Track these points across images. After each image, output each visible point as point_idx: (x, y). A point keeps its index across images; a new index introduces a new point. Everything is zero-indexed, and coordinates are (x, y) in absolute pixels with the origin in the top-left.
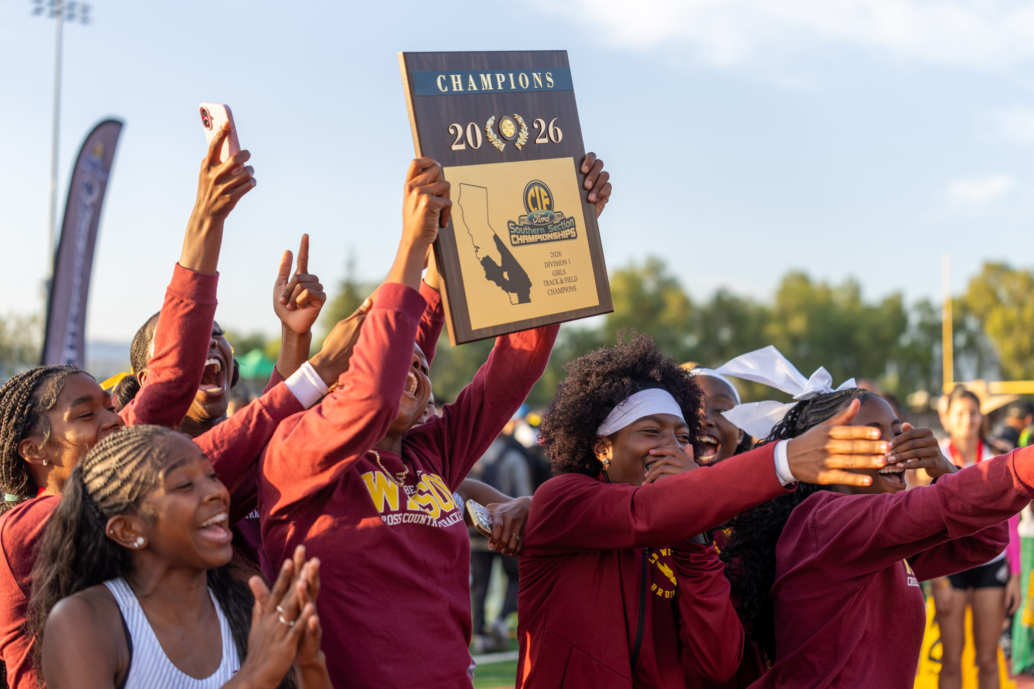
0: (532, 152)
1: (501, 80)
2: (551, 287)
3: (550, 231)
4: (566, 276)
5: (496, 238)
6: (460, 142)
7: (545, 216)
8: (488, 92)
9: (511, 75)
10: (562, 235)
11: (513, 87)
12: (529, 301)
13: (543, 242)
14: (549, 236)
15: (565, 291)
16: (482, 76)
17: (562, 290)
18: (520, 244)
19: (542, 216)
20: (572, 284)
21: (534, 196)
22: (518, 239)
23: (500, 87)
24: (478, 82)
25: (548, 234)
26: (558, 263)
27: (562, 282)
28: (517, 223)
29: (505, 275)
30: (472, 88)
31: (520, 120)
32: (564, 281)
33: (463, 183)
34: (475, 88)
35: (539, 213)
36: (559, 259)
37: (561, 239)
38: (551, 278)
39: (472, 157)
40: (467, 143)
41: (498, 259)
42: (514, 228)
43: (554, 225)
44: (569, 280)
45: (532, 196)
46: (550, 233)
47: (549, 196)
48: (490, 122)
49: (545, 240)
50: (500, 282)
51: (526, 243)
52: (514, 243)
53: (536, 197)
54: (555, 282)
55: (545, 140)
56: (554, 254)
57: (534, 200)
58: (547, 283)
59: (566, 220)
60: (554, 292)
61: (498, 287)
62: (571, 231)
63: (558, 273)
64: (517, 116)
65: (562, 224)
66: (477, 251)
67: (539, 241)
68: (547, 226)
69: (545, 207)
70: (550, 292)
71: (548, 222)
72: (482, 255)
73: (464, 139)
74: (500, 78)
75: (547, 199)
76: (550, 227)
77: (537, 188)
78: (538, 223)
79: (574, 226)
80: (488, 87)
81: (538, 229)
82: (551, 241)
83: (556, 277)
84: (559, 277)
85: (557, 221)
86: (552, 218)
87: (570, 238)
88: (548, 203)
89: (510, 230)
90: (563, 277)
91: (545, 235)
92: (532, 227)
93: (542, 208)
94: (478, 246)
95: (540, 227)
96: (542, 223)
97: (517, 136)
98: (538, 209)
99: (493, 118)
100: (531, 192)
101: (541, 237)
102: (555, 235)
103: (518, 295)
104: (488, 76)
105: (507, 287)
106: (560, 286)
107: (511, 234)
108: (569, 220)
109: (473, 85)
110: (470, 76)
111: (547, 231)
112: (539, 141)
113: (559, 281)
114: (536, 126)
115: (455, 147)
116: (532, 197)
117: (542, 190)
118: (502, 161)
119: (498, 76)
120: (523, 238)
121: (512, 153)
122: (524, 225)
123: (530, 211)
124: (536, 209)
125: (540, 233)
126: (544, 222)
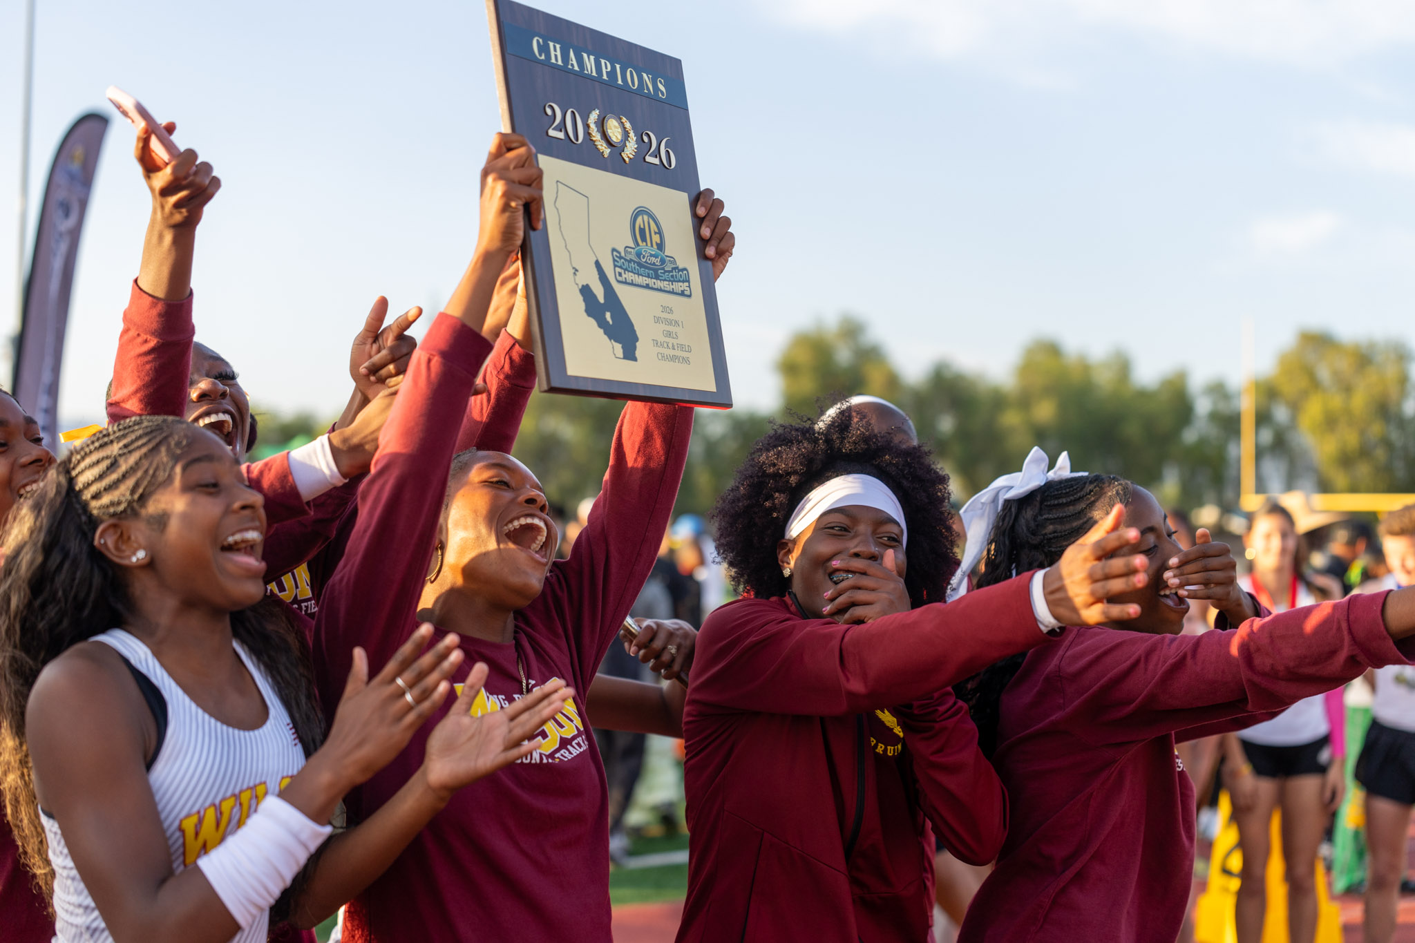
1: (606, 68)
2: (661, 350)
3: (660, 278)
4: (678, 342)
5: (599, 265)
6: (557, 128)
7: (655, 256)
8: (593, 79)
9: (618, 66)
10: (674, 287)
11: (620, 81)
13: (652, 289)
14: (659, 284)
15: (677, 360)
16: (585, 55)
17: (674, 358)
18: (626, 283)
19: (652, 255)
20: (685, 355)
22: (623, 275)
23: (605, 77)
24: (580, 61)
25: (659, 281)
26: (669, 322)
27: (674, 348)
28: (623, 254)
29: (608, 316)
30: (572, 65)
31: (628, 125)
32: (676, 347)
33: (561, 181)
34: (579, 67)
35: (649, 251)
36: (671, 317)
37: (673, 293)
38: (661, 339)
40: (567, 133)
41: (600, 294)
42: (619, 260)
43: (666, 272)
44: (681, 348)
45: (640, 226)
46: (661, 280)
47: (660, 233)
49: (654, 286)
50: (602, 323)
52: (619, 278)
53: (644, 229)
54: (665, 345)
56: (666, 309)
57: (642, 232)
58: (656, 343)
59: (680, 270)
60: (664, 356)
61: (599, 329)
62: (684, 286)
63: (669, 334)
64: (623, 119)
65: (674, 273)
66: (575, 273)
67: (648, 285)
68: (658, 270)
69: (655, 246)
70: (659, 354)
71: (657, 265)
72: (581, 281)
73: (563, 125)
74: (606, 66)
75: (658, 236)
76: (661, 273)
77: (646, 217)
78: (646, 262)
79: (689, 282)
80: (592, 72)
81: (647, 270)
82: (660, 290)
83: (667, 339)
84: (670, 340)
85: (668, 267)
86: (663, 261)
87: (683, 294)
88: (658, 241)
89: (614, 260)
90: (675, 343)
91: (655, 281)
92: (640, 265)
93: (652, 246)
94: (577, 268)
95: (650, 269)
96: (650, 264)
97: (622, 144)
98: (647, 245)
99: (597, 111)
100: (639, 220)
101: (651, 282)
102: (666, 284)
103: (622, 347)
104: (592, 58)
105: (609, 332)
106: (672, 352)
107: (615, 266)
108: (682, 270)
109: (574, 62)
110: (571, 51)
111: (657, 277)
113: (670, 345)
114: (646, 139)
115: (552, 133)
117: (651, 222)
118: (607, 170)
119: (603, 62)
120: (629, 276)
121: (618, 162)
122: (631, 260)
123: (638, 244)
124: (644, 243)
125: (649, 276)
126: (654, 264)
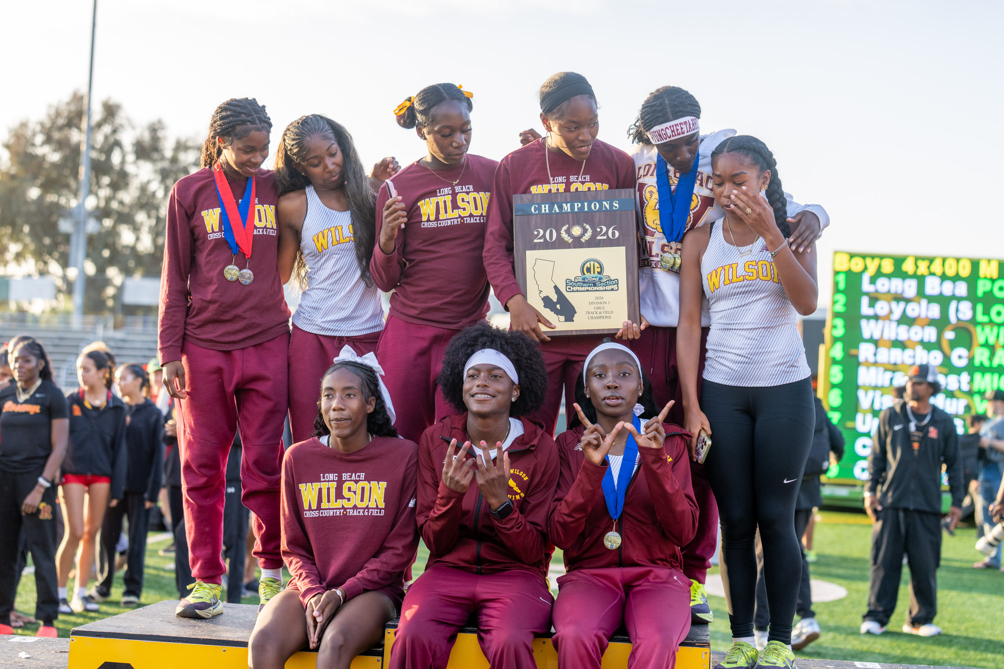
0: (593, 243)
2: (592, 315)
3: (597, 286)
4: (605, 310)
5: (556, 287)
6: (540, 238)
7: (595, 277)
8: (567, 213)
9: (586, 203)
10: (606, 288)
11: (586, 209)
12: (573, 321)
14: (596, 288)
15: (601, 318)
16: (565, 204)
17: (599, 318)
18: (573, 291)
19: (592, 277)
20: (608, 315)
21: (589, 266)
22: (572, 288)
23: (576, 210)
24: (561, 207)
26: (601, 303)
27: (600, 313)
28: (573, 280)
29: (558, 306)
30: (554, 211)
31: (588, 227)
32: (602, 313)
34: (557, 211)
36: (601, 301)
37: (605, 290)
38: (593, 310)
39: (547, 245)
40: (545, 239)
41: (554, 298)
42: (568, 282)
43: (601, 282)
44: (606, 312)
45: (587, 266)
47: (601, 267)
48: (565, 228)
49: (592, 290)
50: (553, 310)
51: (577, 291)
52: (568, 290)
54: (595, 313)
55: (605, 237)
56: (597, 298)
57: (589, 270)
58: (588, 312)
60: (592, 318)
62: (615, 287)
63: (599, 308)
64: (585, 225)
65: (608, 282)
66: (540, 293)
67: (588, 290)
68: (596, 283)
69: (596, 273)
70: (590, 318)
71: (596, 281)
72: (543, 295)
73: (544, 236)
74: (577, 206)
75: (599, 268)
76: (598, 283)
77: (592, 263)
78: (588, 281)
79: (618, 284)
80: (567, 210)
81: (588, 284)
82: (597, 290)
83: (596, 310)
84: (598, 311)
85: (605, 280)
86: (600, 279)
87: (612, 290)
88: (599, 270)
89: (567, 283)
90: (602, 311)
91: (593, 287)
92: (584, 283)
93: (594, 273)
94: (542, 291)
95: (590, 283)
96: (591, 281)
97: (583, 235)
99: (567, 226)
100: (588, 264)
101: (589, 289)
102: (601, 288)
103: (565, 317)
104: (569, 205)
105: (557, 312)
106: (598, 315)
107: (567, 286)
108: (614, 280)
109: (557, 209)
110: (556, 205)
111: (595, 285)
112: (598, 238)
113: (598, 312)
114: (599, 230)
115: (536, 241)
116: (587, 268)
117: (597, 265)
118: (569, 248)
119: (576, 204)
120: (575, 289)
121: (577, 243)
122: (578, 282)
123: (584, 274)
124: (589, 273)
125: (589, 286)
126: (594, 281)
